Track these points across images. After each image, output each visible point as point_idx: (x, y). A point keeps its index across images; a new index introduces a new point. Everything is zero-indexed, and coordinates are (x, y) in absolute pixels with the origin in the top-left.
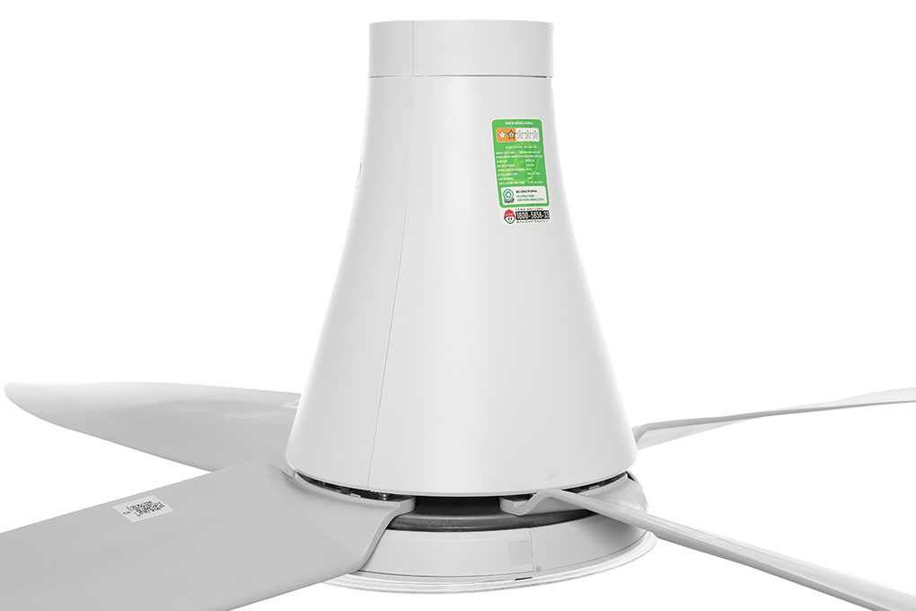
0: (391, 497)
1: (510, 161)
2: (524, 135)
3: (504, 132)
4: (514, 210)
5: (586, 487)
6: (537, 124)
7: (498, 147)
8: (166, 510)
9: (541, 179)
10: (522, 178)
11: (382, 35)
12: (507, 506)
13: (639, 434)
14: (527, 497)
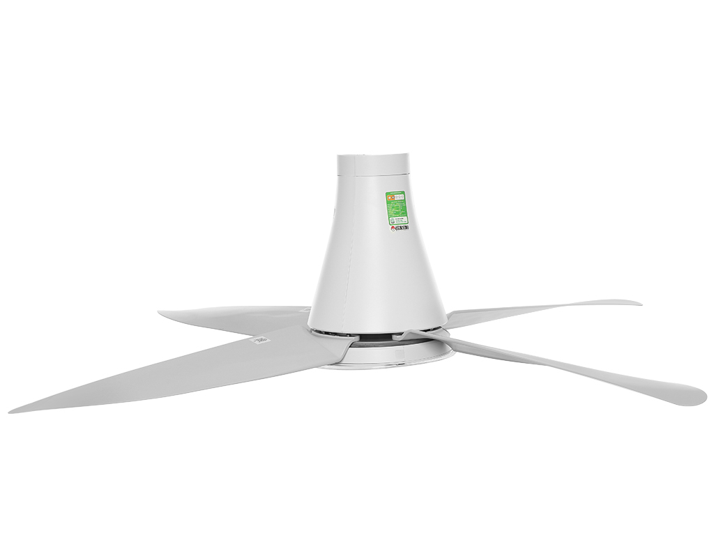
0: (350, 335)
1: (393, 207)
2: (399, 197)
3: (390, 197)
4: (395, 226)
5: (429, 330)
6: (403, 193)
7: (388, 202)
8: (268, 340)
9: (405, 214)
10: (397, 214)
11: (343, 161)
12: (394, 337)
13: (449, 316)
14: (401, 334)
